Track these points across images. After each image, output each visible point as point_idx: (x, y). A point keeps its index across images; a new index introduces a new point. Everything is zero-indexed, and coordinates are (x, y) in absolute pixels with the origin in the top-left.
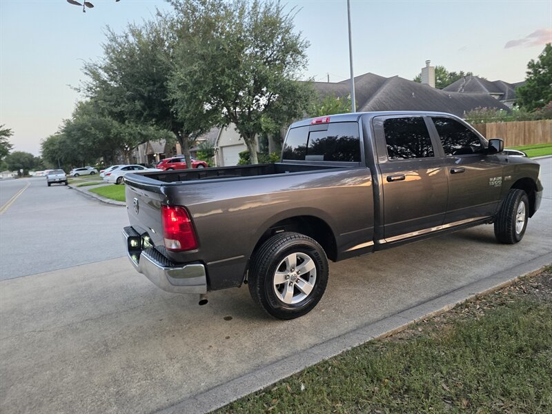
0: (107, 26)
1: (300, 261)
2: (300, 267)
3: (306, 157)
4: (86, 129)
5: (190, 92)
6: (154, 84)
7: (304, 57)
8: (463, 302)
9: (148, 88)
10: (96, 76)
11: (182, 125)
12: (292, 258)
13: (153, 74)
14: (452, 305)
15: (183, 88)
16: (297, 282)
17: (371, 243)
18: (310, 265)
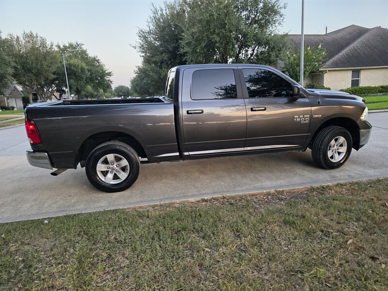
1: (118, 159)
2: (118, 163)
5: (193, 47)
7: (282, 16)
8: (209, 199)
12: (111, 157)
14: (199, 199)
16: (116, 171)
17: (178, 154)
18: (125, 163)
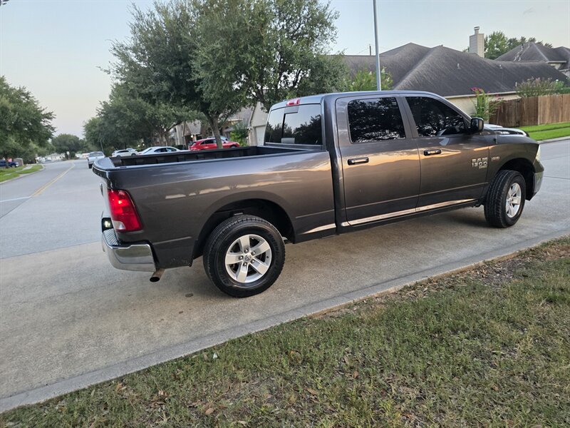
0: (133, 4)
1: (254, 243)
2: (254, 248)
3: (282, 139)
4: (122, 111)
5: (213, 71)
6: (181, 64)
7: (333, 29)
8: (413, 284)
9: (175, 68)
10: (124, 57)
11: (208, 105)
12: (245, 240)
13: (179, 52)
14: (400, 287)
15: (207, 67)
16: (251, 262)
17: (333, 226)
18: (265, 247)
